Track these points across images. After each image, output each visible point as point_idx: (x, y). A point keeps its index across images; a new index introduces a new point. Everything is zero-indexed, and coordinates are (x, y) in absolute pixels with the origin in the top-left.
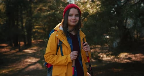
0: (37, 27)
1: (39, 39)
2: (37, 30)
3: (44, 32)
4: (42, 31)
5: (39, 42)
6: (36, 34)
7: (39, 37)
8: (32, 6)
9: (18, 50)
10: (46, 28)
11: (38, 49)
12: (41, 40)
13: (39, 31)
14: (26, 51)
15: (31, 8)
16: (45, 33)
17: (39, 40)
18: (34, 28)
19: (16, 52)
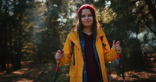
0: (26, 47)
1: (28, 60)
2: (26, 50)
3: (34, 52)
4: (31, 52)
5: (28, 64)
6: (25, 55)
7: (28, 58)
8: (23, 23)
9: (5, 72)
10: (36, 48)
11: (29, 70)
12: (30, 62)
13: (28, 51)
14: (15, 72)
15: (21, 25)
16: (35, 54)
17: (28, 62)
18: (23, 49)
19: (4, 75)
